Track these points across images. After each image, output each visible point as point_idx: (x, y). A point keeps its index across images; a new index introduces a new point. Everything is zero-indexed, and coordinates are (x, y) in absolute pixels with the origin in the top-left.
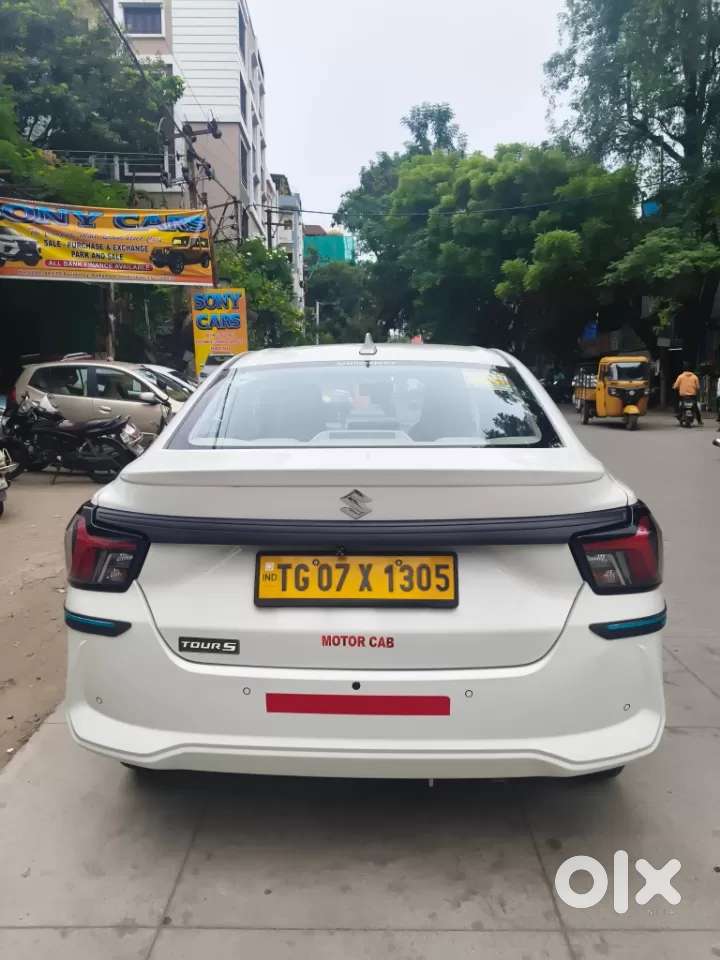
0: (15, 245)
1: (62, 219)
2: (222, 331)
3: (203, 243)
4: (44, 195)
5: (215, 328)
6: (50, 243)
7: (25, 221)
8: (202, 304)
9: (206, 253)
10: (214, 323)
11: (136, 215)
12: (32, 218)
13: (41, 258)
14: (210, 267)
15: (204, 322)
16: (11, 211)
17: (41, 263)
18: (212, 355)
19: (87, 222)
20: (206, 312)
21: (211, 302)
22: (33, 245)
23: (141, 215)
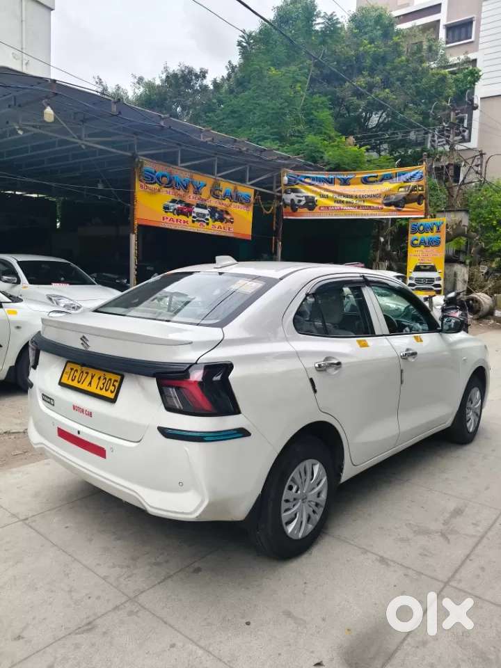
0: (304, 199)
1: (331, 182)
2: (427, 248)
3: (420, 188)
4: (327, 168)
5: (422, 247)
6: (323, 196)
7: (310, 184)
8: (415, 230)
9: (421, 195)
10: (423, 243)
11: (376, 175)
12: (313, 183)
13: (317, 205)
14: (423, 205)
15: (416, 242)
16: (303, 179)
17: (317, 208)
18: (418, 264)
19: (345, 182)
20: (418, 235)
21: (421, 228)
22: (313, 198)
23: (379, 174)
